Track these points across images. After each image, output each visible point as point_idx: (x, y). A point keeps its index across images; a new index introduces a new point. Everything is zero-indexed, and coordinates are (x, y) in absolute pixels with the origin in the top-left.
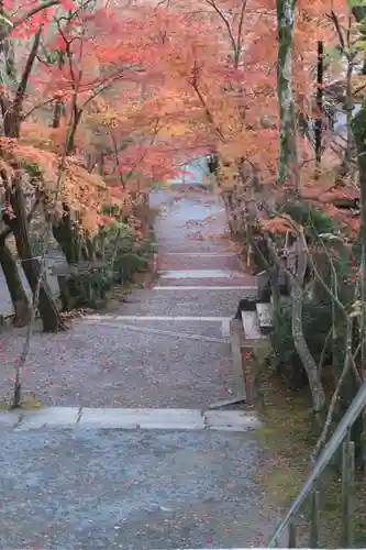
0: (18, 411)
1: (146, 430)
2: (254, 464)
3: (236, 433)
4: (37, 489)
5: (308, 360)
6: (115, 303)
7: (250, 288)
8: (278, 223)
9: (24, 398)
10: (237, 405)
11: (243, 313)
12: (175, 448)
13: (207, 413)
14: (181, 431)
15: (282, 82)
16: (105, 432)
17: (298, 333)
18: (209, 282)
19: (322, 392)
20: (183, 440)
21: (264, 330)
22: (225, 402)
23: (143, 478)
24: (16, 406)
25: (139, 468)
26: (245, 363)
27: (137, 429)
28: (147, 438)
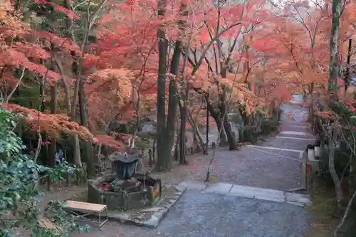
0: (206, 183)
1: (257, 200)
2: (305, 225)
3: (299, 206)
4: (200, 225)
5: (335, 177)
6: (260, 141)
7: (313, 140)
8: (326, 113)
9: (211, 177)
10: (301, 191)
11: (309, 150)
12: (268, 211)
13: (287, 194)
14: (273, 202)
15: (332, 44)
16: (239, 198)
17: (331, 165)
18: (297, 136)
19: (341, 194)
20: (273, 207)
21: (317, 158)
22: (296, 189)
23: (250, 225)
24: (207, 180)
25: (250, 220)
26: (307, 171)
27: (253, 199)
28: (258, 203)
